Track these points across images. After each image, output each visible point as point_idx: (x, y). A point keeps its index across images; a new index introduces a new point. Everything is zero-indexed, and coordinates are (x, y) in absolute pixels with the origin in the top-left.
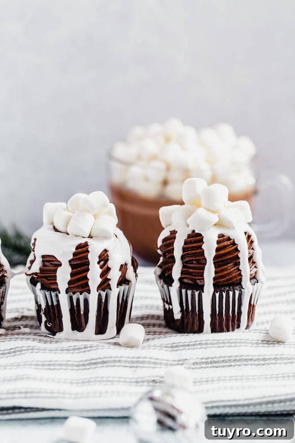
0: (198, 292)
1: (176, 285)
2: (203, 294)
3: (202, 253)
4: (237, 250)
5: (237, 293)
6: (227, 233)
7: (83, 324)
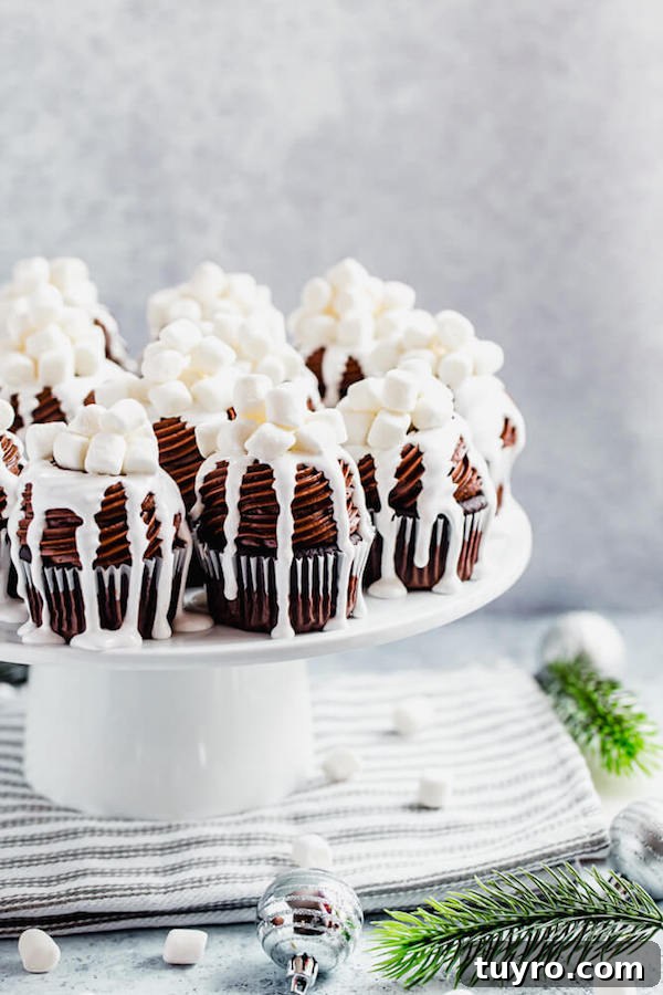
0: (267, 560)
1: (230, 550)
2: (276, 562)
3: (273, 497)
4: (328, 489)
5: (331, 558)
6: (311, 461)
7: (120, 616)
